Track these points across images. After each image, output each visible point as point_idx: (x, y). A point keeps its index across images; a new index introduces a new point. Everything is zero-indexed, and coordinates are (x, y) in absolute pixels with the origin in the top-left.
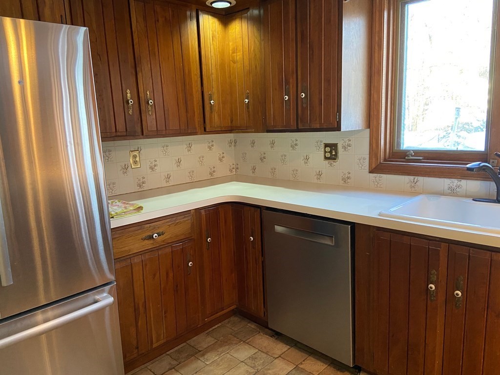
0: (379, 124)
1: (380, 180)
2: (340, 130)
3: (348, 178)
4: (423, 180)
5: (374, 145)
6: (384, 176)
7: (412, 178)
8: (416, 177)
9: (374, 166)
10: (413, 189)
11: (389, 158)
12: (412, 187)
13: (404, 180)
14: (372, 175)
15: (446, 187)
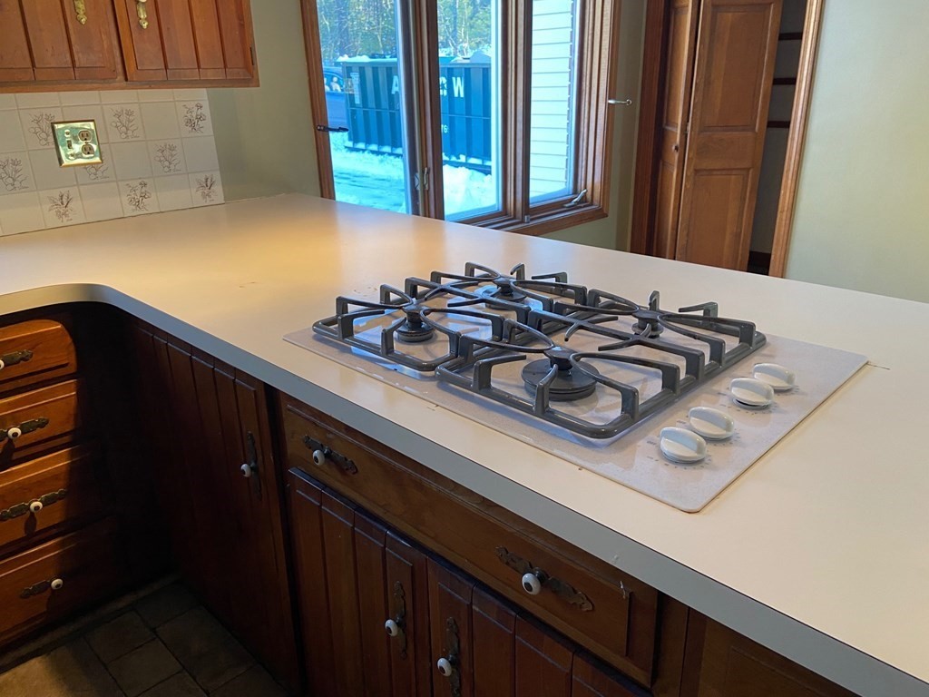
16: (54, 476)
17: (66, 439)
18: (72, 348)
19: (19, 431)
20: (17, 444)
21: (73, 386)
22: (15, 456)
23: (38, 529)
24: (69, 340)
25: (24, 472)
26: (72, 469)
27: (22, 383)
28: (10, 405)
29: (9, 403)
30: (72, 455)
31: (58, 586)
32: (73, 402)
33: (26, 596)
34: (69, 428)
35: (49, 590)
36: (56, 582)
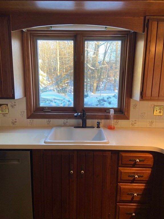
0: (30, 95)
1: (33, 122)
2: (14, 99)
3: (15, 122)
4: (52, 121)
5: (29, 105)
6: (35, 120)
7: (48, 120)
8: (50, 119)
9: (29, 115)
10: (49, 125)
11: (35, 111)
12: (48, 124)
13: (44, 121)
14: (29, 120)
15: (62, 123)
16: (141, 190)
17: (145, 182)
18: (153, 161)
19: (137, 177)
20: (136, 179)
21: (150, 170)
22: (135, 182)
23: (134, 200)
24: (153, 160)
25: (135, 186)
26: (145, 190)
27: (141, 166)
28: (137, 170)
29: (137, 169)
30: (145, 186)
31: (134, 215)
32: (150, 174)
33: (126, 214)
34: (147, 180)
35: (131, 215)
36: (134, 214)
